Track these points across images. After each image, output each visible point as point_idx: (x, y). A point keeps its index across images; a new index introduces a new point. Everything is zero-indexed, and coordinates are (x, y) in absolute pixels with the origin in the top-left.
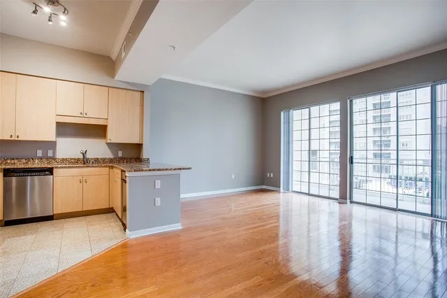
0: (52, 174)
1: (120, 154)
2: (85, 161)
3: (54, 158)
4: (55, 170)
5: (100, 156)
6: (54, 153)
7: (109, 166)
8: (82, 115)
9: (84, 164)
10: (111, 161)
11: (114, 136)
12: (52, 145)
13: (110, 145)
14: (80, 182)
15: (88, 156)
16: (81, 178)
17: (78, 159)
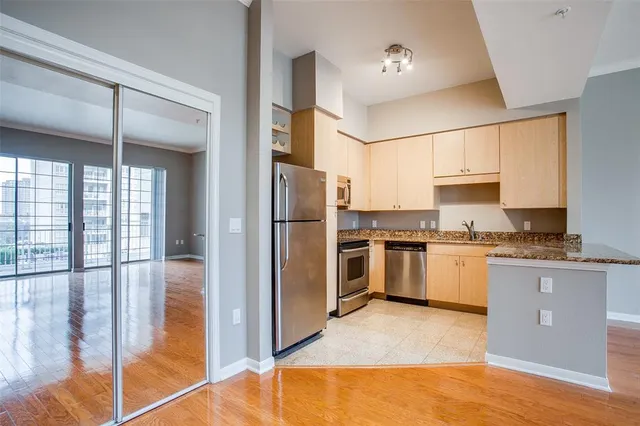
0: (425, 250)
1: (527, 226)
2: (471, 236)
3: (436, 231)
4: (428, 246)
5: (493, 230)
6: (437, 224)
8: (464, 173)
9: (471, 240)
10: (511, 238)
11: (510, 198)
12: (434, 215)
13: (509, 212)
14: (457, 264)
15: (477, 228)
16: (457, 258)
17: (464, 233)
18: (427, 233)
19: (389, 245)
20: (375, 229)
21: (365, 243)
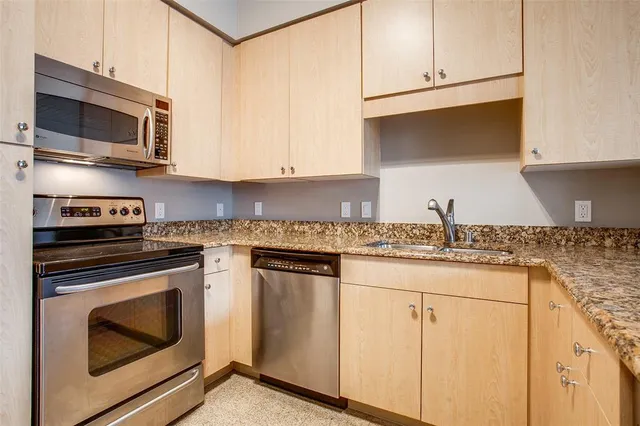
0: (336, 274)
2: (447, 235)
3: (373, 223)
4: (344, 262)
5: (498, 221)
6: (375, 208)
7: (529, 269)
8: (432, 82)
10: (542, 239)
13: (536, 177)
14: (414, 315)
15: (462, 217)
16: (415, 300)
17: (432, 229)
18: (353, 227)
19: (261, 257)
20: (256, 221)
21: (194, 254)
